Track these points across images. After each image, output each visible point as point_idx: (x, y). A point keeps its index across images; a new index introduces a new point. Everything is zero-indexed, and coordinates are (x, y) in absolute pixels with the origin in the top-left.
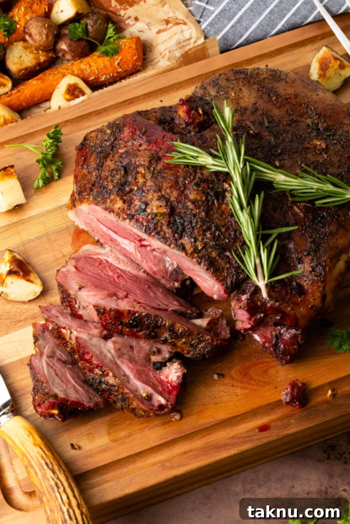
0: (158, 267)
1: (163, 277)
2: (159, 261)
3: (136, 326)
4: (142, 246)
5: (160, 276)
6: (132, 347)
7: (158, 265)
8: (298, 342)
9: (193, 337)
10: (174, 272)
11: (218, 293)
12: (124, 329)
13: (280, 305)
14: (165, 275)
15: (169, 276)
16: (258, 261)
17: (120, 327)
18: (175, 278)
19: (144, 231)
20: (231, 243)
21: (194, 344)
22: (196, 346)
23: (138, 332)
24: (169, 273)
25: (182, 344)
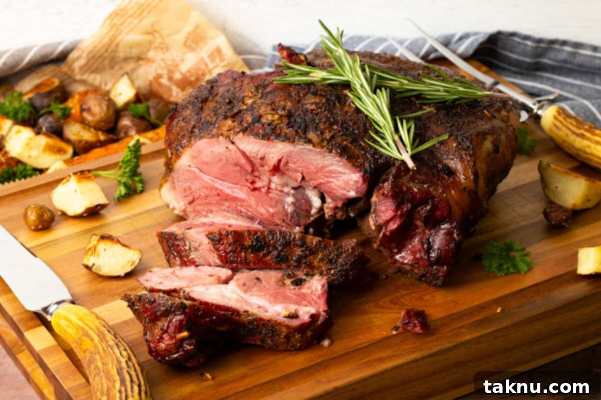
0: (277, 209)
1: (283, 220)
2: (277, 202)
3: (261, 249)
4: (255, 189)
5: (280, 219)
6: (258, 279)
7: (275, 207)
8: (454, 239)
9: (330, 249)
10: (295, 214)
11: (355, 188)
12: (248, 256)
13: (428, 187)
14: (285, 218)
15: (289, 219)
16: (396, 138)
17: (243, 254)
18: (296, 223)
19: (261, 137)
20: (361, 135)
21: (333, 258)
22: (336, 261)
23: (265, 256)
24: (289, 216)
25: (319, 262)
